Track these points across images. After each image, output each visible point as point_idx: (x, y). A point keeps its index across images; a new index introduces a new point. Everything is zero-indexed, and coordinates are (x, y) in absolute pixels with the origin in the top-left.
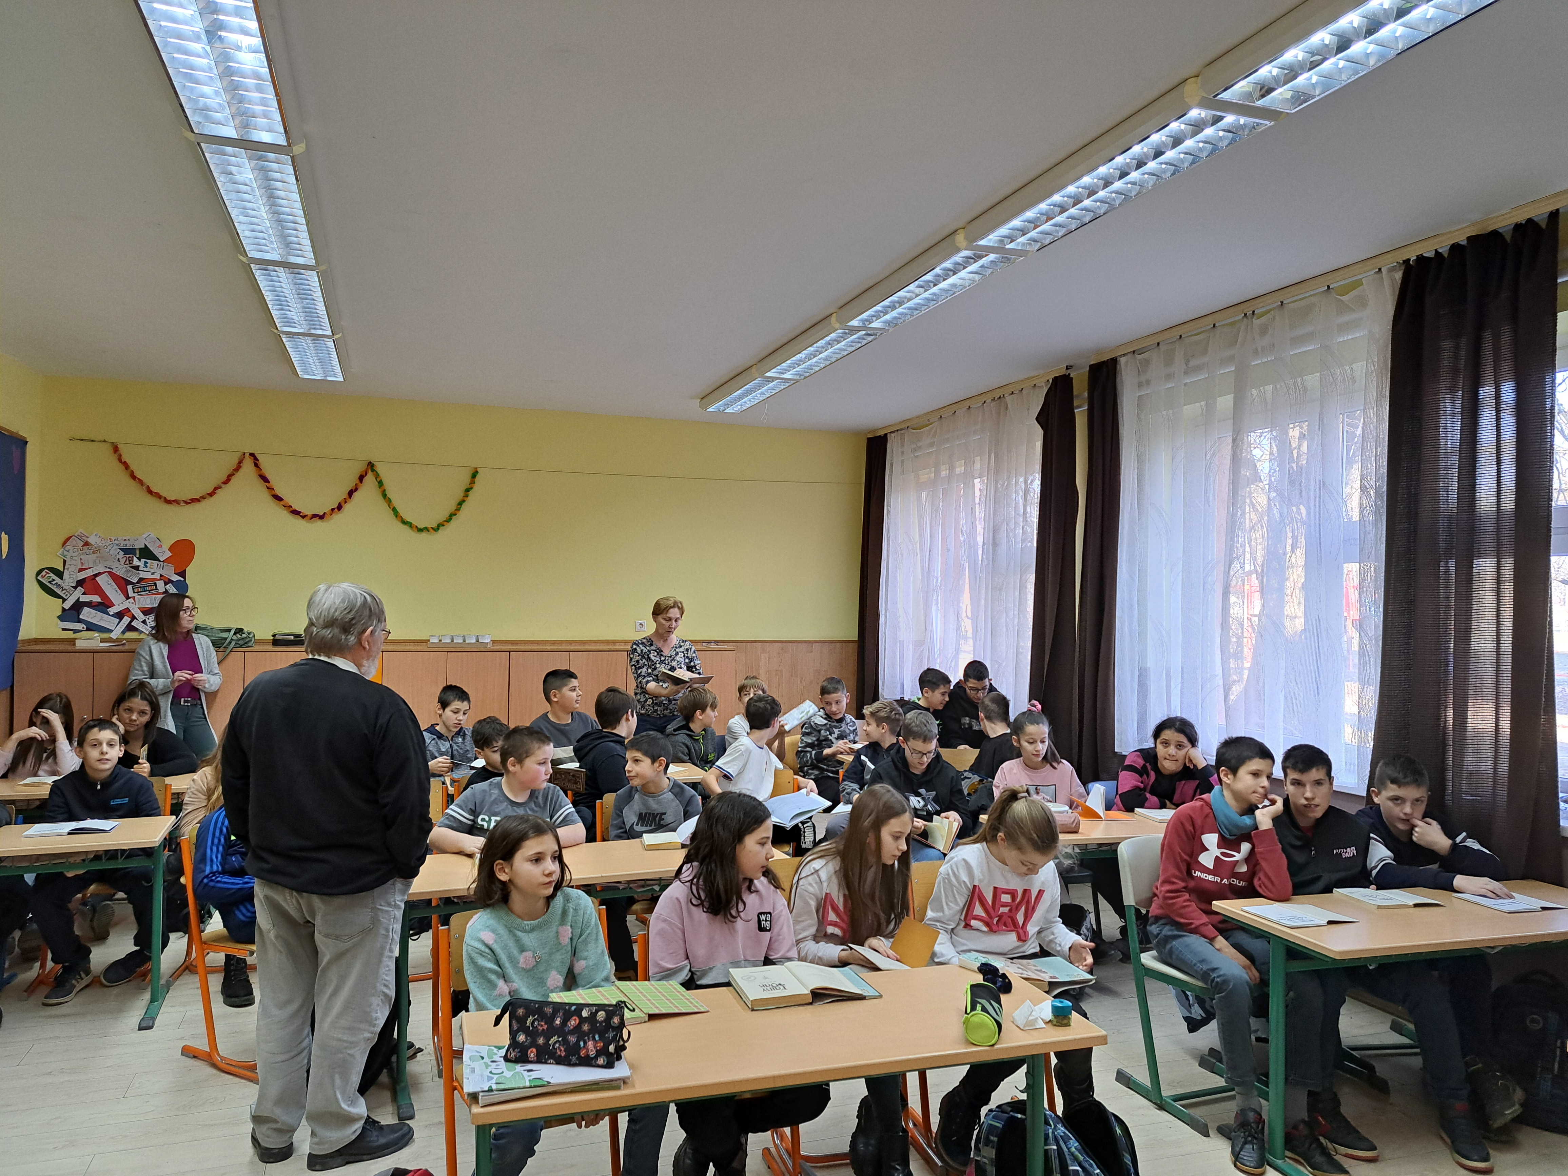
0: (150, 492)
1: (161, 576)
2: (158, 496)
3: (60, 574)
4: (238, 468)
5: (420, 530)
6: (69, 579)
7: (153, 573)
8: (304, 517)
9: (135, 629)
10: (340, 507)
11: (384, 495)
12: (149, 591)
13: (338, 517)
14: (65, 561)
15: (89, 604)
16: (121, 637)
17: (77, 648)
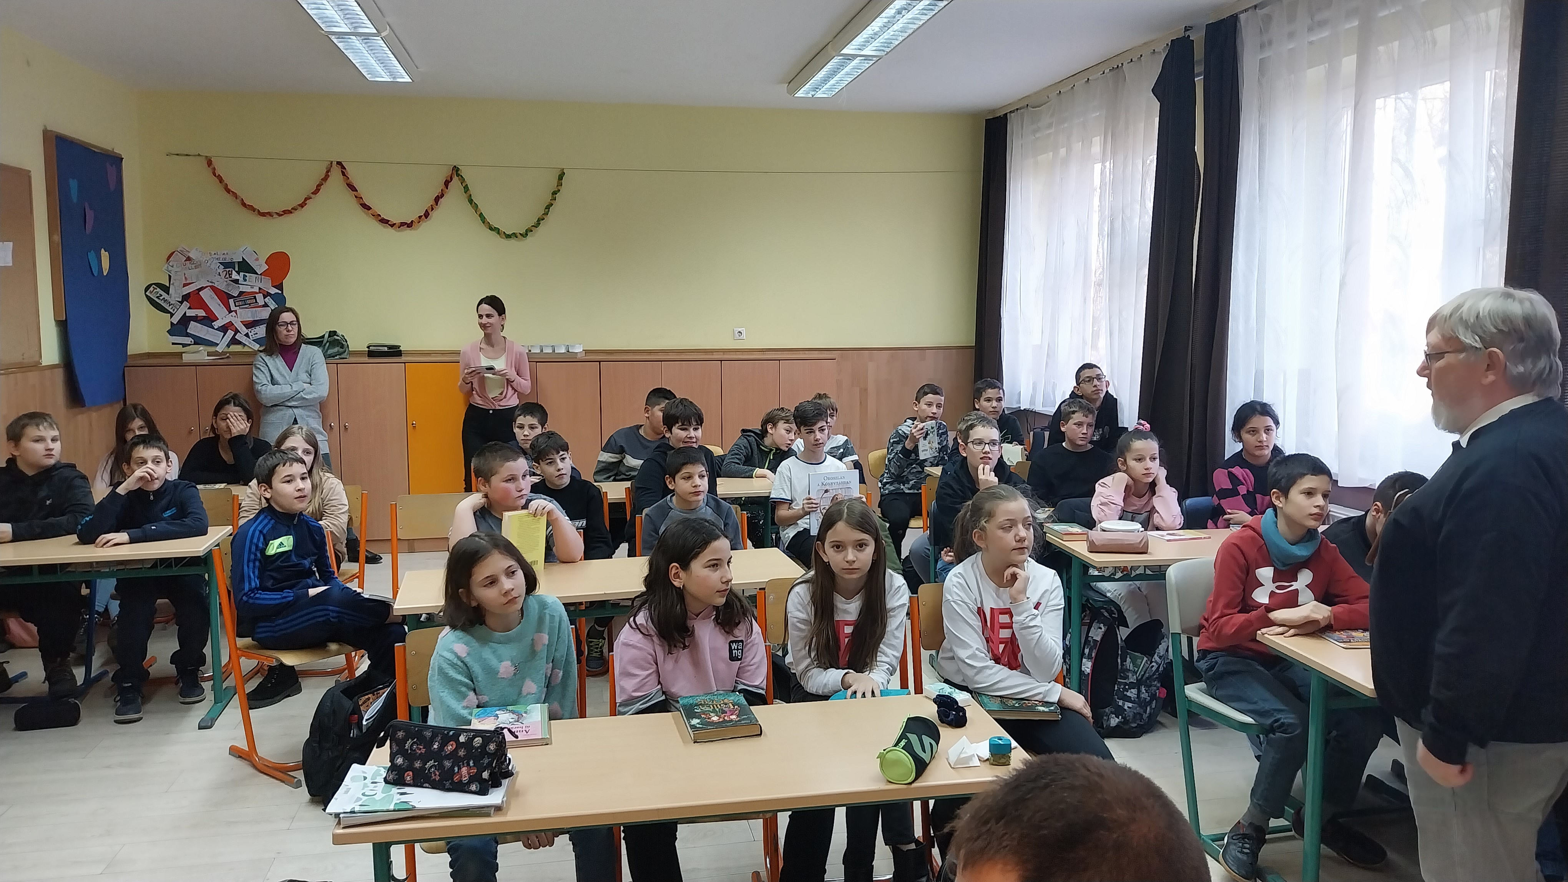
0: (244, 205)
1: (260, 289)
2: (252, 208)
3: (166, 289)
4: (326, 178)
5: (508, 236)
6: (176, 294)
7: (252, 287)
8: (392, 226)
9: (240, 343)
10: (427, 215)
11: (471, 201)
12: (250, 304)
13: (425, 225)
14: (170, 277)
15: (195, 319)
16: (226, 350)
17: (184, 361)
